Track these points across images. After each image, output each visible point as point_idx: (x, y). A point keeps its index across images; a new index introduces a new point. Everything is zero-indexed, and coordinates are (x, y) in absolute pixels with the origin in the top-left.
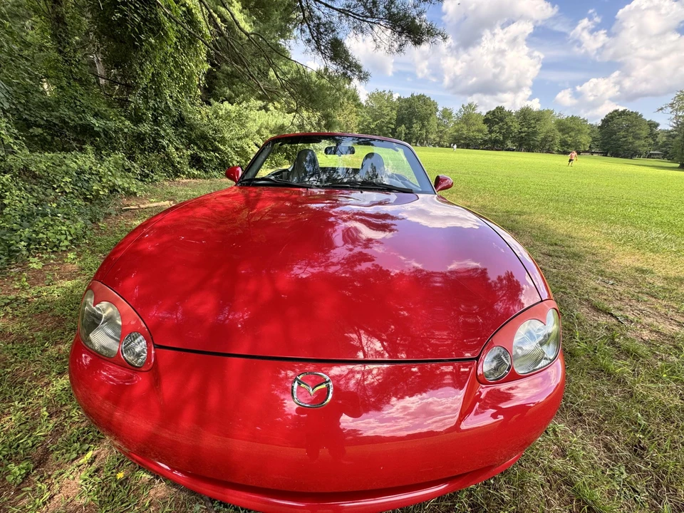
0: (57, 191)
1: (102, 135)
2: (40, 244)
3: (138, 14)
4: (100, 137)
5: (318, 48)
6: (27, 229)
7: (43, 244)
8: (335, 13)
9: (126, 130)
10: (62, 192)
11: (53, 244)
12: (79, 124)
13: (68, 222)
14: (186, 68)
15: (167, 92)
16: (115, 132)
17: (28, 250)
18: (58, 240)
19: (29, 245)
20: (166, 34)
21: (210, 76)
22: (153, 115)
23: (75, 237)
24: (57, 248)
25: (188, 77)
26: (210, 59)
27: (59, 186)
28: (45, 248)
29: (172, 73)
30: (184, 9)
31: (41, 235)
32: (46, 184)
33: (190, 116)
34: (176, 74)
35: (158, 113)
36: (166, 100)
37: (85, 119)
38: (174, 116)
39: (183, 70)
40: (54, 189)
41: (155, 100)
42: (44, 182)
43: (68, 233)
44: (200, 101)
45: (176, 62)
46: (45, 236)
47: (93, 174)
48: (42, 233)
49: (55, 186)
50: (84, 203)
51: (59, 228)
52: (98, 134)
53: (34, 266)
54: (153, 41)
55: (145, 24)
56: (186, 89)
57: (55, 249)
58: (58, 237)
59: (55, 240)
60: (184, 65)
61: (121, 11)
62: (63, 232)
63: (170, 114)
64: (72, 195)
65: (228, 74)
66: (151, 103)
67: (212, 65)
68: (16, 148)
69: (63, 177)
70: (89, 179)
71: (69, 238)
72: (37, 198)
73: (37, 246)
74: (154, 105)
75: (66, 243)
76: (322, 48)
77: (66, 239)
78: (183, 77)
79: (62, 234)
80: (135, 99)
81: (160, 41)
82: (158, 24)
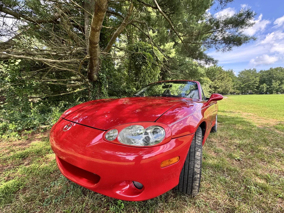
3: (141, 62)
15: (147, 81)
20: (148, 65)
34: (150, 75)
41: (143, 83)
52: (127, 93)
54: (144, 67)
55: (143, 64)
61: (138, 62)
66: (142, 84)
81: (146, 67)
82: (146, 63)
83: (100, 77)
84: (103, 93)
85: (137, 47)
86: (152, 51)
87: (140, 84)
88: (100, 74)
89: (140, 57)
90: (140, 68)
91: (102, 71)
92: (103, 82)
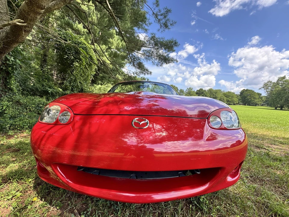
0: (28, 110)
1: (50, 94)
2: (15, 126)
3: (73, 57)
4: (49, 95)
5: (134, 65)
6: (12, 121)
7: (16, 126)
8: (140, 54)
9: (60, 93)
10: (29, 111)
11: (20, 127)
12: (43, 90)
13: (29, 119)
14: (87, 73)
15: (78, 81)
16: (56, 93)
17: (10, 129)
18: (23, 125)
19: (10, 126)
20: (82, 62)
21: (95, 76)
22: (71, 88)
23: (31, 125)
24: (22, 129)
25: (87, 76)
26: (96, 71)
27: (29, 108)
28: (17, 128)
29: (81, 75)
30: (89, 56)
31: (17, 123)
32: (24, 107)
33: (86, 88)
34: (83, 75)
35: (73, 87)
36: (78, 83)
37: (45, 88)
38: (79, 89)
39: (85, 74)
40: (27, 109)
41: (74, 83)
42: (24, 106)
43: (28, 123)
44: (90, 84)
45: (84, 71)
46: (18, 123)
47: (44, 105)
48: (18, 122)
49: (28, 108)
50: (37, 115)
51: (26, 121)
53: (11, 134)
54: (77, 64)
55: (75, 59)
56: (86, 80)
57: (21, 129)
58: (24, 124)
59: (22, 125)
60: (86, 72)
61: (68, 55)
62: (27, 122)
63: (78, 88)
64: (33, 112)
65: (101, 77)
66: (72, 84)
67: (97, 72)
68: (17, 94)
69: (32, 105)
70: (42, 107)
71: (28, 125)
72: (19, 112)
73: (14, 127)
74: (73, 85)
75: (27, 127)
76: (135, 65)
77: (27, 125)
78: (85, 76)
79: (26, 123)
80: (66, 83)
81: (80, 64)
82: (80, 60)
83: (8, 62)
84: (11, 90)
85: (64, 37)
86: (85, 47)
87: (70, 83)
88: (8, 58)
89: (72, 50)
90: (72, 64)
91: (12, 53)
92: (14, 71)
